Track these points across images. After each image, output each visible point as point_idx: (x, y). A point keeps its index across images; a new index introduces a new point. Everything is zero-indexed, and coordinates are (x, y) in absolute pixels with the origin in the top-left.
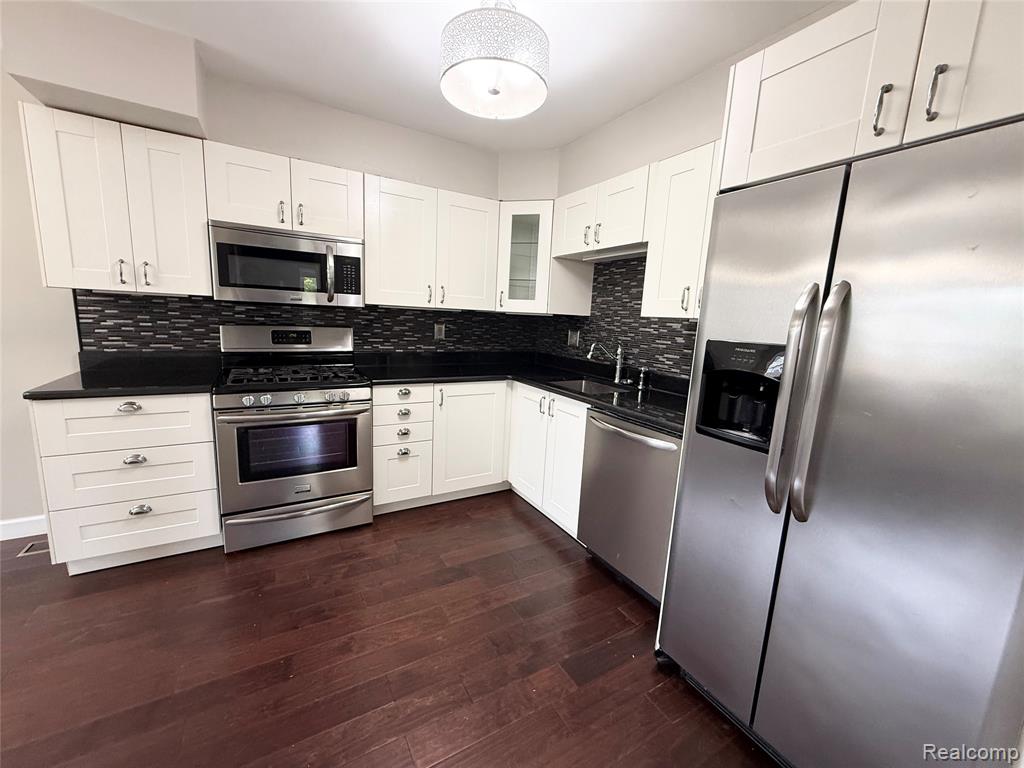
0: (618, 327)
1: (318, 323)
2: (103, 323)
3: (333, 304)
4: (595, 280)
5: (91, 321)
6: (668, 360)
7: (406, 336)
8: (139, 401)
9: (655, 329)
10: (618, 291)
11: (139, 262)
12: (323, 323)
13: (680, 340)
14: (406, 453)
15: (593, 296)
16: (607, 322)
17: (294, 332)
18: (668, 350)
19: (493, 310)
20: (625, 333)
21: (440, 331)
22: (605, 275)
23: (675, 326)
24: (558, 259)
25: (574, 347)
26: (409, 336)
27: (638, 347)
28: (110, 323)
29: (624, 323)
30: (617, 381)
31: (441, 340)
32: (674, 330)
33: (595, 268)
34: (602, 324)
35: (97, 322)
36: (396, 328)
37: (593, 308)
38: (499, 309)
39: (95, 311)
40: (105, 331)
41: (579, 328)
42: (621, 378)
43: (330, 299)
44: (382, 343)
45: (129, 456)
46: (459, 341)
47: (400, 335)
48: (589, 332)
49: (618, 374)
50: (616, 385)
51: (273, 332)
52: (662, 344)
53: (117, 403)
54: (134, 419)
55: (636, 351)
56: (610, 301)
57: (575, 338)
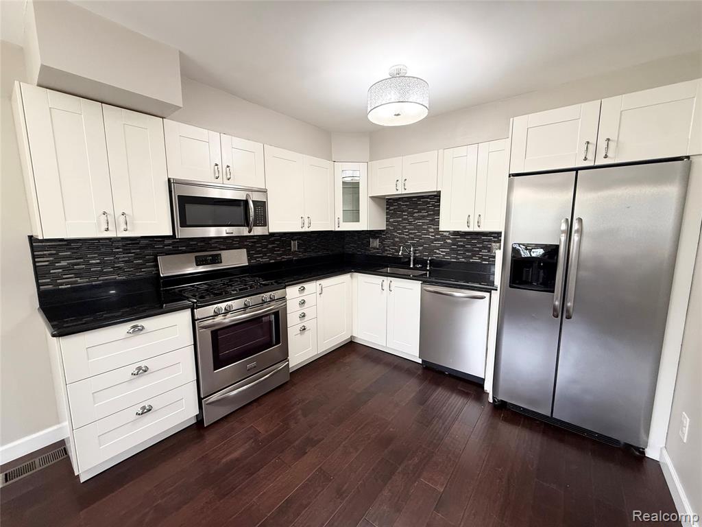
0: (406, 235)
1: (222, 247)
2: (57, 264)
3: (252, 234)
4: (387, 209)
5: (47, 263)
6: (442, 252)
7: (275, 251)
8: (140, 323)
9: (432, 236)
10: (405, 215)
11: (118, 213)
12: (225, 247)
13: (449, 241)
14: (305, 329)
15: (387, 218)
16: (400, 234)
17: (210, 256)
18: (442, 246)
19: (333, 230)
20: (413, 239)
21: (294, 245)
22: (395, 206)
23: (445, 234)
24: (372, 197)
25: (374, 248)
26: (278, 251)
27: (422, 246)
28: (64, 263)
29: (411, 233)
30: (412, 266)
31: (296, 251)
32: (445, 236)
33: (387, 202)
34: (395, 234)
35: (52, 263)
36: (270, 246)
37: (387, 225)
38: (337, 229)
39: (51, 255)
40: (60, 270)
41: (378, 237)
42: (414, 265)
43: (250, 232)
44: (261, 257)
45: (133, 369)
46: (305, 251)
47: (272, 250)
48: (386, 238)
49: (412, 263)
50: (411, 269)
51: (196, 257)
52: (437, 244)
53: (126, 327)
54: (139, 338)
55: (421, 248)
56: (400, 221)
57: (375, 243)
